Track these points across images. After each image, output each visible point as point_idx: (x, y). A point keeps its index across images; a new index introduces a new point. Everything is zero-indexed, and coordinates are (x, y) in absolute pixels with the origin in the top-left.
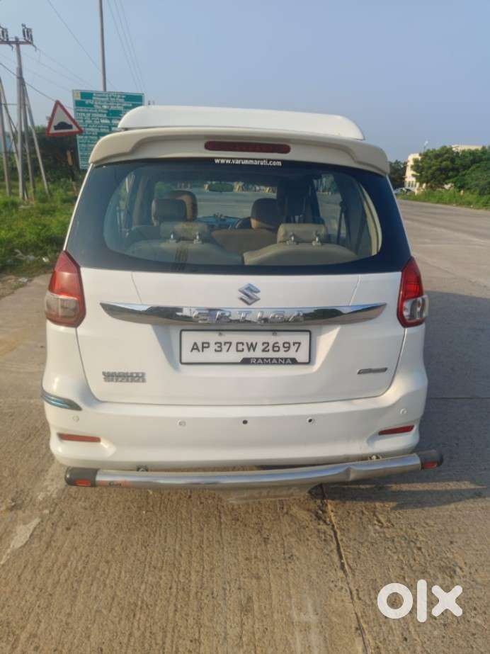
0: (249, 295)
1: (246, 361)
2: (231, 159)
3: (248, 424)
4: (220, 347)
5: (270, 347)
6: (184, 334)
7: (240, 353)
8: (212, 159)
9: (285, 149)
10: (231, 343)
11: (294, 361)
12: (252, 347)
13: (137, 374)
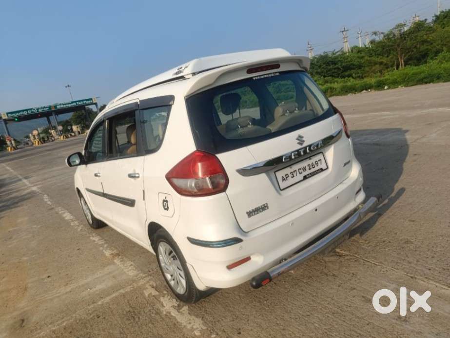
0: (300, 139)
1: (305, 178)
2: (260, 76)
3: (318, 210)
4: (293, 175)
5: (311, 167)
6: (277, 173)
7: (301, 175)
8: (251, 78)
9: (278, 66)
10: (296, 171)
11: (322, 170)
12: (304, 169)
13: (264, 205)
